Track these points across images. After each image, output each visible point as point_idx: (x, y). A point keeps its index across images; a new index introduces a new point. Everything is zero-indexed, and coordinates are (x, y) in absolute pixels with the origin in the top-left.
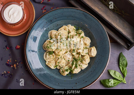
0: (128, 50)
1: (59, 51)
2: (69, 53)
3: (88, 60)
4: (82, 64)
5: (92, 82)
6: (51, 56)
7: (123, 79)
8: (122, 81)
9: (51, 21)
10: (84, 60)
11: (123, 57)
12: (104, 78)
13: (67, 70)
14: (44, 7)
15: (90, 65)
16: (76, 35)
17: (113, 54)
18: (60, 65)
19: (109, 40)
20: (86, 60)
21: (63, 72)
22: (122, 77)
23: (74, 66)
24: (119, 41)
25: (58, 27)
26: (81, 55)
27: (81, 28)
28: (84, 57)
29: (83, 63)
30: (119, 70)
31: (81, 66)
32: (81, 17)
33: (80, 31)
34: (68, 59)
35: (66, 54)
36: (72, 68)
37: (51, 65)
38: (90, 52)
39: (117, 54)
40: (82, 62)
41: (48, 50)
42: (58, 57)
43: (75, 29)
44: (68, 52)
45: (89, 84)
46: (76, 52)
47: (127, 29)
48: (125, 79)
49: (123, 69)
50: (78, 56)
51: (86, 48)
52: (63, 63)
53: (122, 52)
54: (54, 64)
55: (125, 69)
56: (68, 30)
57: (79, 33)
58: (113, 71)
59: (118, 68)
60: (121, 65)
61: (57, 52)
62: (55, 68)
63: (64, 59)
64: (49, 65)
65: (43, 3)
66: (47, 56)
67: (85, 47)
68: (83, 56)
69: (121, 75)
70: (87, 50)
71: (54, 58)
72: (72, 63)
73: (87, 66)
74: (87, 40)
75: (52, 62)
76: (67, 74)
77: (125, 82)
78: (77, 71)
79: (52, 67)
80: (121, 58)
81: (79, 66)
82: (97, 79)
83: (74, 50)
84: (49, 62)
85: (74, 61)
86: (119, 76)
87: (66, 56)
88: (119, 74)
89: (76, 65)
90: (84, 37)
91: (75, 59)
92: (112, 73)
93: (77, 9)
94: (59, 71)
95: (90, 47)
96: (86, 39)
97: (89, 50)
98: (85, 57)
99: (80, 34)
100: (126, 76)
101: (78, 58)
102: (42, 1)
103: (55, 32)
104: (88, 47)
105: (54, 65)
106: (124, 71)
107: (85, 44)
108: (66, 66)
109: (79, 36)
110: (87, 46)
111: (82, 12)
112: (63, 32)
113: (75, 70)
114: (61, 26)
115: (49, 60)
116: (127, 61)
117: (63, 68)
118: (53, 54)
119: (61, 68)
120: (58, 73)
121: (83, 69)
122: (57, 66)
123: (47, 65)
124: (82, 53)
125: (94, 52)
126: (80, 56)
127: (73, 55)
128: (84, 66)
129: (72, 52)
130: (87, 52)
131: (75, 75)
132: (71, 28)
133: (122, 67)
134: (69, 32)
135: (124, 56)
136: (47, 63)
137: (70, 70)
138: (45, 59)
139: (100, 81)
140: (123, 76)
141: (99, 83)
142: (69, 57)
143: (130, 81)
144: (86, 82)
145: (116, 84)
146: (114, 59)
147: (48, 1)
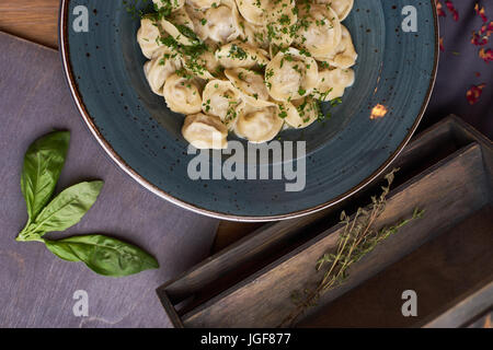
0: (158, 291)
2: (237, 35)
3: (177, 99)
4: (171, 69)
5: (78, 81)
7: (39, 232)
8: (34, 222)
9: (394, 8)
10: (183, 83)
11: (134, 262)
12: (73, 150)
14: (456, 13)
16: (301, 91)
20: (179, 92)
22: (48, 229)
23: (174, 32)
24: (214, 264)
25: (358, 29)
26: (208, 81)
27: (323, 125)
28: (194, 89)
29: (172, 74)
30: (87, 227)
31: (162, 63)
33: (313, 117)
34: (209, 22)
35: (233, 20)
36: (167, 20)
38: (210, 120)
39: (160, 244)
40: (181, 72)
43: (329, 98)
44: (239, 32)
45: (74, 63)
46: (227, 63)
48: (36, 238)
49: (84, 246)
50: (211, 65)
51: (231, 114)
53: (159, 270)
55: (82, 255)
56: (331, 64)
57: (307, 107)
58: (89, 201)
59: (96, 227)
60: (104, 245)
63: (214, 6)
67: (238, 110)
69: (62, 229)
70: (223, 115)
72: (188, 29)
74: (265, 131)
77: (21, 238)
78: (148, 38)
80: (134, 251)
81: (167, 56)
83: (241, 54)
85: (195, 42)
86: (58, 216)
87: (226, 15)
88: (69, 225)
89: (179, 46)
91: (201, 48)
92: (83, 192)
93: (410, 130)
96: (270, 126)
97: (220, 123)
98: (193, 94)
99: (301, 108)
100: (50, 247)
101: (199, 62)
102: (482, 11)
103: (341, 10)
104: (232, 125)
106: (74, 248)
107: (248, 116)
109: (294, 103)
110: (238, 123)
111: (392, 145)
113: (156, 32)
114: (359, 45)
116: (115, 277)
121: (147, 67)
124: (216, 86)
125: (203, 137)
126: (207, 75)
127: (218, 46)
128: (155, 76)
129: (234, 45)
130: (213, 111)
131: (134, 24)
132: (337, 83)
133: (91, 246)
135: (139, 270)
137: (163, 10)
139: (65, 130)
140: (53, 238)
142: (216, 29)
143: (22, 260)
144: (88, 55)
145: (29, 189)
146: (143, 224)
147: (477, 35)
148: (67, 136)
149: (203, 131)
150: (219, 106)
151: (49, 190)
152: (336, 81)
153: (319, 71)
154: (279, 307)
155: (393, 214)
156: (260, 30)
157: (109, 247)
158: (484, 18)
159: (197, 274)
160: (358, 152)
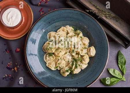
0: (126, 48)
1: (58, 52)
2: (69, 53)
3: (87, 60)
4: (81, 64)
5: (93, 81)
6: (51, 57)
7: (123, 77)
8: (121, 79)
9: (50, 23)
10: (84, 60)
11: (121, 56)
12: (104, 77)
13: (67, 71)
14: (42, 9)
15: (90, 65)
16: (75, 36)
17: (111, 53)
18: (60, 66)
19: (107, 39)
20: (86, 60)
21: (64, 73)
22: (121, 75)
23: (74, 66)
24: (117, 39)
25: (56, 29)
27: (79, 28)
28: (84, 57)
29: (82, 63)
30: (118, 68)
31: (81, 66)
32: (79, 17)
33: (79, 31)
34: (68, 60)
35: (66, 55)
36: (72, 69)
37: (52, 66)
38: (89, 52)
39: (115, 52)
40: (81, 62)
41: (48, 52)
42: (58, 58)
43: (73, 29)
44: (68, 53)
45: (90, 83)
46: (75, 53)
47: (124, 28)
48: (124, 77)
50: (77, 56)
51: (85, 48)
52: (63, 64)
53: (120, 50)
54: (55, 65)
55: (123, 67)
56: (66, 32)
58: (112, 70)
59: (117, 66)
60: (120, 63)
61: (56, 54)
62: (55, 70)
63: (64, 60)
64: (49, 67)
65: (40, 5)
66: (47, 58)
67: (84, 47)
68: (82, 56)
69: (120, 73)
70: (86, 50)
71: (54, 60)
72: (72, 64)
73: (87, 65)
74: (86, 40)
75: (52, 63)
76: (68, 75)
77: (125, 80)
78: (77, 71)
79: (53, 69)
80: (119, 57)
81: (79, 66)
82: (97, 79)
83: (73, 51)
84: (49, 63)
85: (74, 61)
86: (118, 75)
87: (65, 57)
88: (118, 72)
89: (76, 65)
90: (83, 37)
91: (75, 60)
92: (111, 72)
93: (75, 10)
94: (60, 72)
95: (89, 47)
96: (85, 39)
97: (88, 50)
98: (85, 57)
99: (78, 34)
100: (125, 74)
101: (78, 59)
102: (39, 3)
103: (54, 34)
104: (87, 47)
105: (55, 67)
106: (123, 69)
107: (84, 44)
108: (66, 66)
109: (78, 36)
110: (86, 46)
111: (80, 13)
112: (62, 33)
113: (76, 70)
114: (59, 27)
115: (49, 62)
116: (125, 58)
117: (63, 69)
118: (53, 56)
119: (61, 69)
120: (59, 74)
121: (83, 69)
122: (57, 67)
123: (48, 66)
124: (81, 53)
125: (93, 52)
126: (80, 56)
127: (72, 56)
128: (84, 66)
129: (72, 53)
130: (87, 52)
131: (75, 75)
132: (70, 29)
133: (121, 65)
134: (68, 33)
135: (122, 54)
136: (47, 65)
137: (70, 70)
138: (45, 61)
140: (123, 73)
141: (99, 82)
142: (69, 58)
143: (129, 78)
144: (87, 81)
145: (115, 82)
146: (113, 57)
147: (45, 3)
148: (101, 80)
149: (92, 52)
150: (85, 51)
151: (114, 78)
152: (69, 29)
153: (69, 33)
154: (120, 23)
155: (94, 7)
156: (66, 49)
157: (120, 62)
158: (40, 3)
159: (120, 42)
160: (83, 19)
